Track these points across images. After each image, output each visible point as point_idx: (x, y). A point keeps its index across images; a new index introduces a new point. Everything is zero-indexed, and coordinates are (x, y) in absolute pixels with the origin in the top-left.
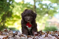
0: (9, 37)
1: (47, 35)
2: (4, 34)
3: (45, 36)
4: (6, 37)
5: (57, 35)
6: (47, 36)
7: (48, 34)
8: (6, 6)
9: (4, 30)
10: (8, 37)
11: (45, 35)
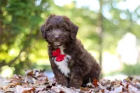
0: (37, 90)
1: (127, 87)
2: (26, 81)
3: (123, 89)
6: (128, 91)
7: (130, 86)
9: (26, 73)
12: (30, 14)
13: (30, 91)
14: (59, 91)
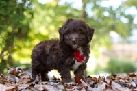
1: (110, 84)
2: (8, 80)
3: (106, 86)
4: (12, 87)
5: (134, 85)
6: (111, 88)
7: (113, 83)
8: (15, 12)
9: (9, 71)
10: (16, 88)
11: (105, 84)
12: (12, 12)
13: (13, 90)
14: (42, 89)
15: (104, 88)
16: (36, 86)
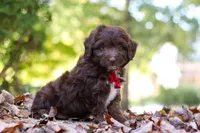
4: (14, 125)
6: (160, 130)
11: (151, 123)
12: (19, 11)
13: (14, 128)
15: (150, 129)
16: (49, 123)
